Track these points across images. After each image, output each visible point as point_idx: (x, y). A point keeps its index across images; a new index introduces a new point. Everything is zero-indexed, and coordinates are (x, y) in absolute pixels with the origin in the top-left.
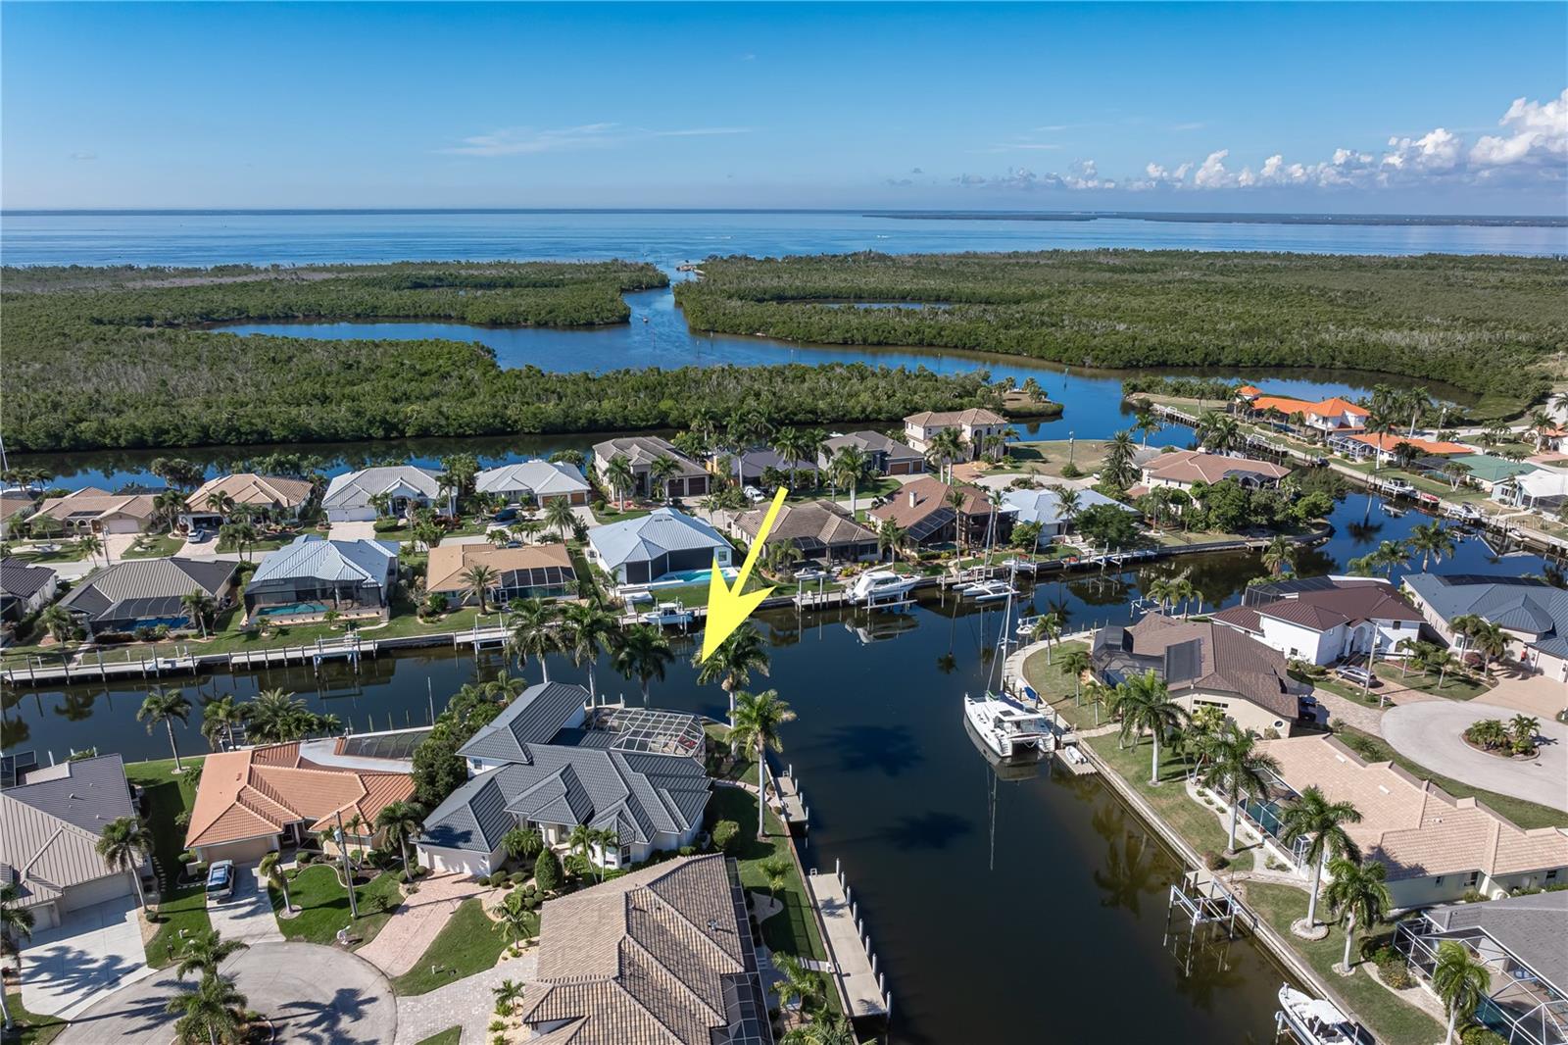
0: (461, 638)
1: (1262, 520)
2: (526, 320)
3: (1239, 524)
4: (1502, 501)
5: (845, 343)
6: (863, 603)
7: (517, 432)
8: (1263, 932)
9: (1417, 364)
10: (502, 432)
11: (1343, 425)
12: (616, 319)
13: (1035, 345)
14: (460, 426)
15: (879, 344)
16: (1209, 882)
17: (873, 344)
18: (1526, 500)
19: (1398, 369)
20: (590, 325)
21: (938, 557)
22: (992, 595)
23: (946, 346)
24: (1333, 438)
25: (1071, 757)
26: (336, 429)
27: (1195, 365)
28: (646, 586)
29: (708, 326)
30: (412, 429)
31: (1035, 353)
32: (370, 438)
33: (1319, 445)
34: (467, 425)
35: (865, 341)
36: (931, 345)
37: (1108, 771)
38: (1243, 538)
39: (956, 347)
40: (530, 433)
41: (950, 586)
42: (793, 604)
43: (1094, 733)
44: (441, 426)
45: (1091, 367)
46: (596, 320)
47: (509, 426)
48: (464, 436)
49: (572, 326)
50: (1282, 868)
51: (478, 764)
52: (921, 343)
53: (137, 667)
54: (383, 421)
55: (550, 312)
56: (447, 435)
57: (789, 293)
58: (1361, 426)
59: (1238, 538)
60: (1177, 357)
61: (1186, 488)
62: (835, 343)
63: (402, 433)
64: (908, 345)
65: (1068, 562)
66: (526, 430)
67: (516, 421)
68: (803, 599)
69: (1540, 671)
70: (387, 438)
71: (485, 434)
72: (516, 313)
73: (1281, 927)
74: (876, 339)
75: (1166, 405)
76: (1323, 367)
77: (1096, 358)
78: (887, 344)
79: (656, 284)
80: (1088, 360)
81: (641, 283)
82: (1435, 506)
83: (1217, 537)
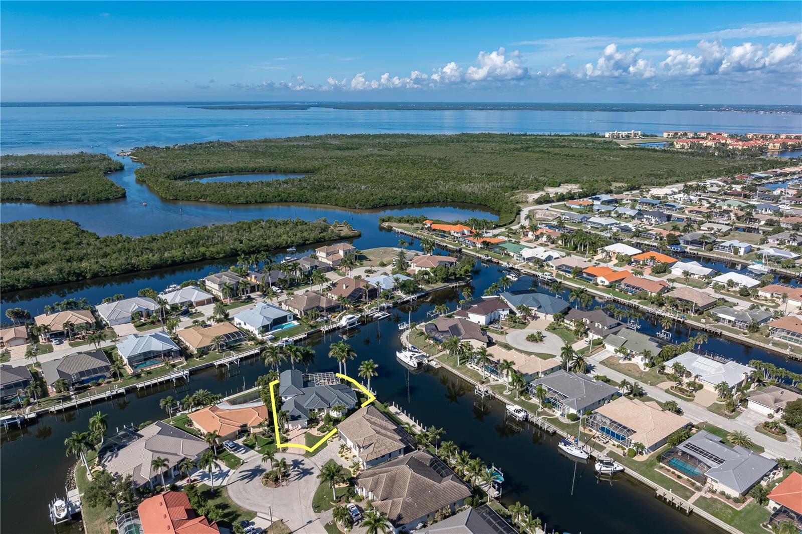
0: (217, 363)
1: (453, 277)
2: (70, 200)
3: (446, 280)
4: (517, 260)
5: (247, 203)
6: (345, 327)
7: (140, 270)
8: (497, 396)
9: (476, 199)
10: (132, 271)
11: (463, 234)
12: (120, 195)
13: (333, 199)
14: (112, 271)
15: (263, 202)
16: (482, 388)
17: (260, 203)
18: (524, 259)
19: (470, 201)
20: (108, 200)
21: (359, 306)
22: (383, 317)
23: (293, 201)
24: (461, 239)
25: (433, 363)
26: (52, 279)
27: (398, 205)
28: (270, 333)
29: (174, 198)
30: (89, 275)
31: (334, 203)
32: (69, 281)
33: (457, 242)
34: (116, 270)
35: (256, 202)
36: (286, 201)
37: (445, 366)
38: (448, 284)
39: (297, 201)
40: (146, 270)
41: (367, 316)
42: (321, 331)
43: (437, 356)
44: (103, 272)
45: (359, 209)
46: (110, 197)
47: (135, 268)
48: (115, 275)
49: (99, 201)
50: (497, 380)
51: (286, 398)
52: (281, 201)
53: (103, 396)
54: (75, 273)
55: (84, 195)
56: (106, 276)
57: (197, 172)
58: (469, 234)
59: (446, 284)
60: (390, 202)
61: (428, 269)
62: (242, 203)
63: (85, 277)
64: (276, 202)
65: (399, 301)
66: (144, 269)
67: (138, 265)
68: (324, 328)
69: (539, 317)
70: (78, 280)
71: (125, 273)
72: (63, 197)
73: (501, 394)
74: (261, 201)
75: (399, 228)
76: (444, 201)
77: (360, 205)
78: (266, 202)
79: (118, 168)
80: (357, 206)
81: (110, 168)
82: (498, 263)
83: (440, 285)
